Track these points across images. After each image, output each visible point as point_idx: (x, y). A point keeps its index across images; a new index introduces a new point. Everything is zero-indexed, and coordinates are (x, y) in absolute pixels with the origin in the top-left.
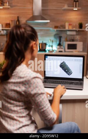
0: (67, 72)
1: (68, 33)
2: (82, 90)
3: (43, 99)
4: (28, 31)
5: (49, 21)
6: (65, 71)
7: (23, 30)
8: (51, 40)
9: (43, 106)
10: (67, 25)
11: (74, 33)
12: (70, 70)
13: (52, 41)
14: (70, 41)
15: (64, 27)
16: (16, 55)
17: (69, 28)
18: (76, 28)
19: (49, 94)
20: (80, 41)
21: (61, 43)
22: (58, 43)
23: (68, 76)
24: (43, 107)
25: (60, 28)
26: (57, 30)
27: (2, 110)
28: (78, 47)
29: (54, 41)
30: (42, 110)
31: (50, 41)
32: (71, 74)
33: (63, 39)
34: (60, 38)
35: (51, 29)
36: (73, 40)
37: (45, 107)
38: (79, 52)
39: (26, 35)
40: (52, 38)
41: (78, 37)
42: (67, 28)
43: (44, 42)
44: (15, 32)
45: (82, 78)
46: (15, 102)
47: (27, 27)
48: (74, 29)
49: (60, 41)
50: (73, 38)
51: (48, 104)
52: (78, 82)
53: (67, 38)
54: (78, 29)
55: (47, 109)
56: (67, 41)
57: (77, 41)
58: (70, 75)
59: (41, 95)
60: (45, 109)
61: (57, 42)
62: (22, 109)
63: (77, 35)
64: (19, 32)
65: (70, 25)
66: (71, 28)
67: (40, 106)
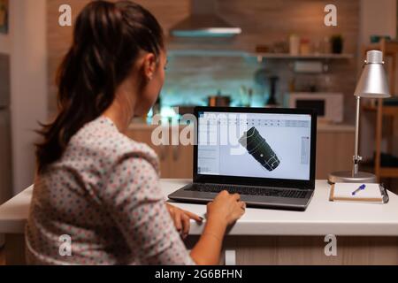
0: (262, 161)
1: (299, 67)
2: (302, 209)
3: (151, 219)
4: (133, 20)
5: (237, 31)
6: (257, 157)
7: (118, 15)
8: (244, 88)
9: (155, 238)
10: (294, 41)
11: (317, 67)
12: (273, 153)
13: (247, 93)
14: (304, 91)
15: (285, 47)
16: (89, 86)
17: (300, 51)
18: (324, 52)
19: (195, 218)
20: (335, 90)
21: (277, 96)
22: (267, 96)
23: (268, 171)
24: (153, 242)
25: (273, 52)
26: (263, 59)
27: (37, 251)
28: (328, 109)
29: (254, 91)
30: (153, 253)
31: (241, 91)
32: (276, 165)
33: (281, 86)
34: (273, 82)
35: (246, 55)
36: (313, 89)
37: (160, 243)
38: (331, 123)
39: (125, 31)
40: (250, 83)
41: (327, 80)
42: (294, 52)
43: (224, 93)
44: (92, 17)
45: (308, 178)
46: (74, 230)
47: (131, 10)
48: (317, 55)
49: (273, 91)
50: (312, 83)
51: (171, 232)
52: (297, 189)
53: (294, 81)
54: (328, 55)
55: (166, 249)
56: (293, 89)
57: (325, 90)
58: (274, 171)
59: (146, 207)
60: (160, 249)
61: (262, 94)
62: (98, 250)
63: (324, 73)
64: (104, 19)
65: (303, 42)
66: (306, 53)
67: (144, 240)
